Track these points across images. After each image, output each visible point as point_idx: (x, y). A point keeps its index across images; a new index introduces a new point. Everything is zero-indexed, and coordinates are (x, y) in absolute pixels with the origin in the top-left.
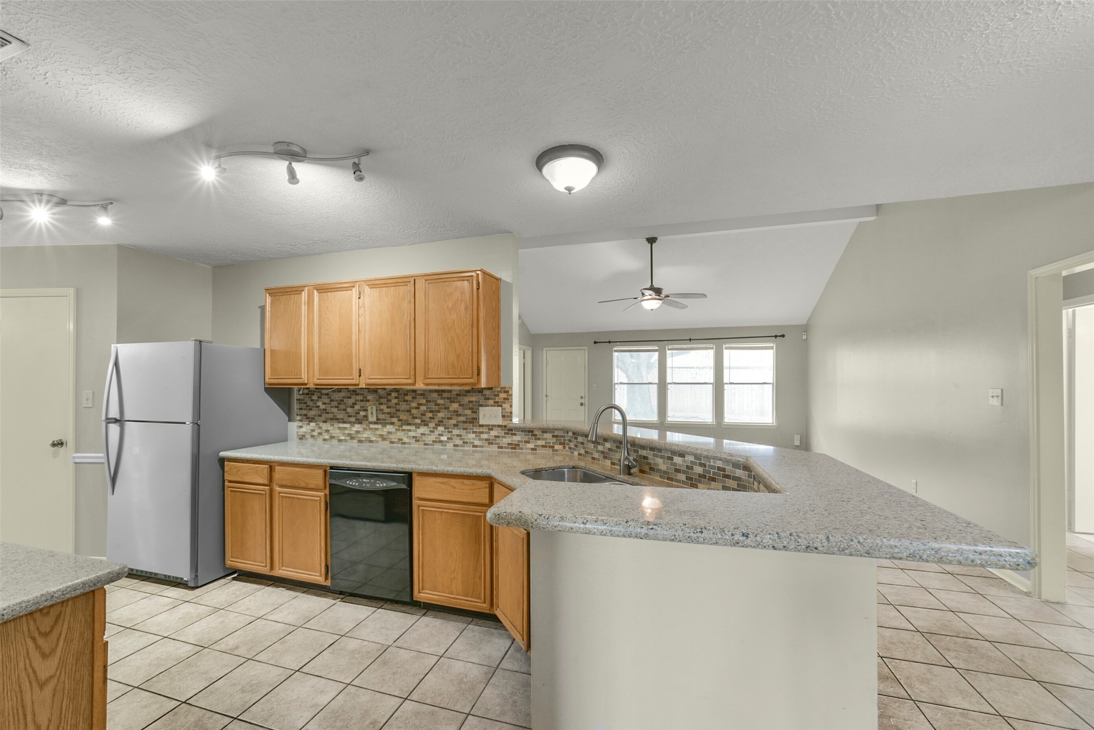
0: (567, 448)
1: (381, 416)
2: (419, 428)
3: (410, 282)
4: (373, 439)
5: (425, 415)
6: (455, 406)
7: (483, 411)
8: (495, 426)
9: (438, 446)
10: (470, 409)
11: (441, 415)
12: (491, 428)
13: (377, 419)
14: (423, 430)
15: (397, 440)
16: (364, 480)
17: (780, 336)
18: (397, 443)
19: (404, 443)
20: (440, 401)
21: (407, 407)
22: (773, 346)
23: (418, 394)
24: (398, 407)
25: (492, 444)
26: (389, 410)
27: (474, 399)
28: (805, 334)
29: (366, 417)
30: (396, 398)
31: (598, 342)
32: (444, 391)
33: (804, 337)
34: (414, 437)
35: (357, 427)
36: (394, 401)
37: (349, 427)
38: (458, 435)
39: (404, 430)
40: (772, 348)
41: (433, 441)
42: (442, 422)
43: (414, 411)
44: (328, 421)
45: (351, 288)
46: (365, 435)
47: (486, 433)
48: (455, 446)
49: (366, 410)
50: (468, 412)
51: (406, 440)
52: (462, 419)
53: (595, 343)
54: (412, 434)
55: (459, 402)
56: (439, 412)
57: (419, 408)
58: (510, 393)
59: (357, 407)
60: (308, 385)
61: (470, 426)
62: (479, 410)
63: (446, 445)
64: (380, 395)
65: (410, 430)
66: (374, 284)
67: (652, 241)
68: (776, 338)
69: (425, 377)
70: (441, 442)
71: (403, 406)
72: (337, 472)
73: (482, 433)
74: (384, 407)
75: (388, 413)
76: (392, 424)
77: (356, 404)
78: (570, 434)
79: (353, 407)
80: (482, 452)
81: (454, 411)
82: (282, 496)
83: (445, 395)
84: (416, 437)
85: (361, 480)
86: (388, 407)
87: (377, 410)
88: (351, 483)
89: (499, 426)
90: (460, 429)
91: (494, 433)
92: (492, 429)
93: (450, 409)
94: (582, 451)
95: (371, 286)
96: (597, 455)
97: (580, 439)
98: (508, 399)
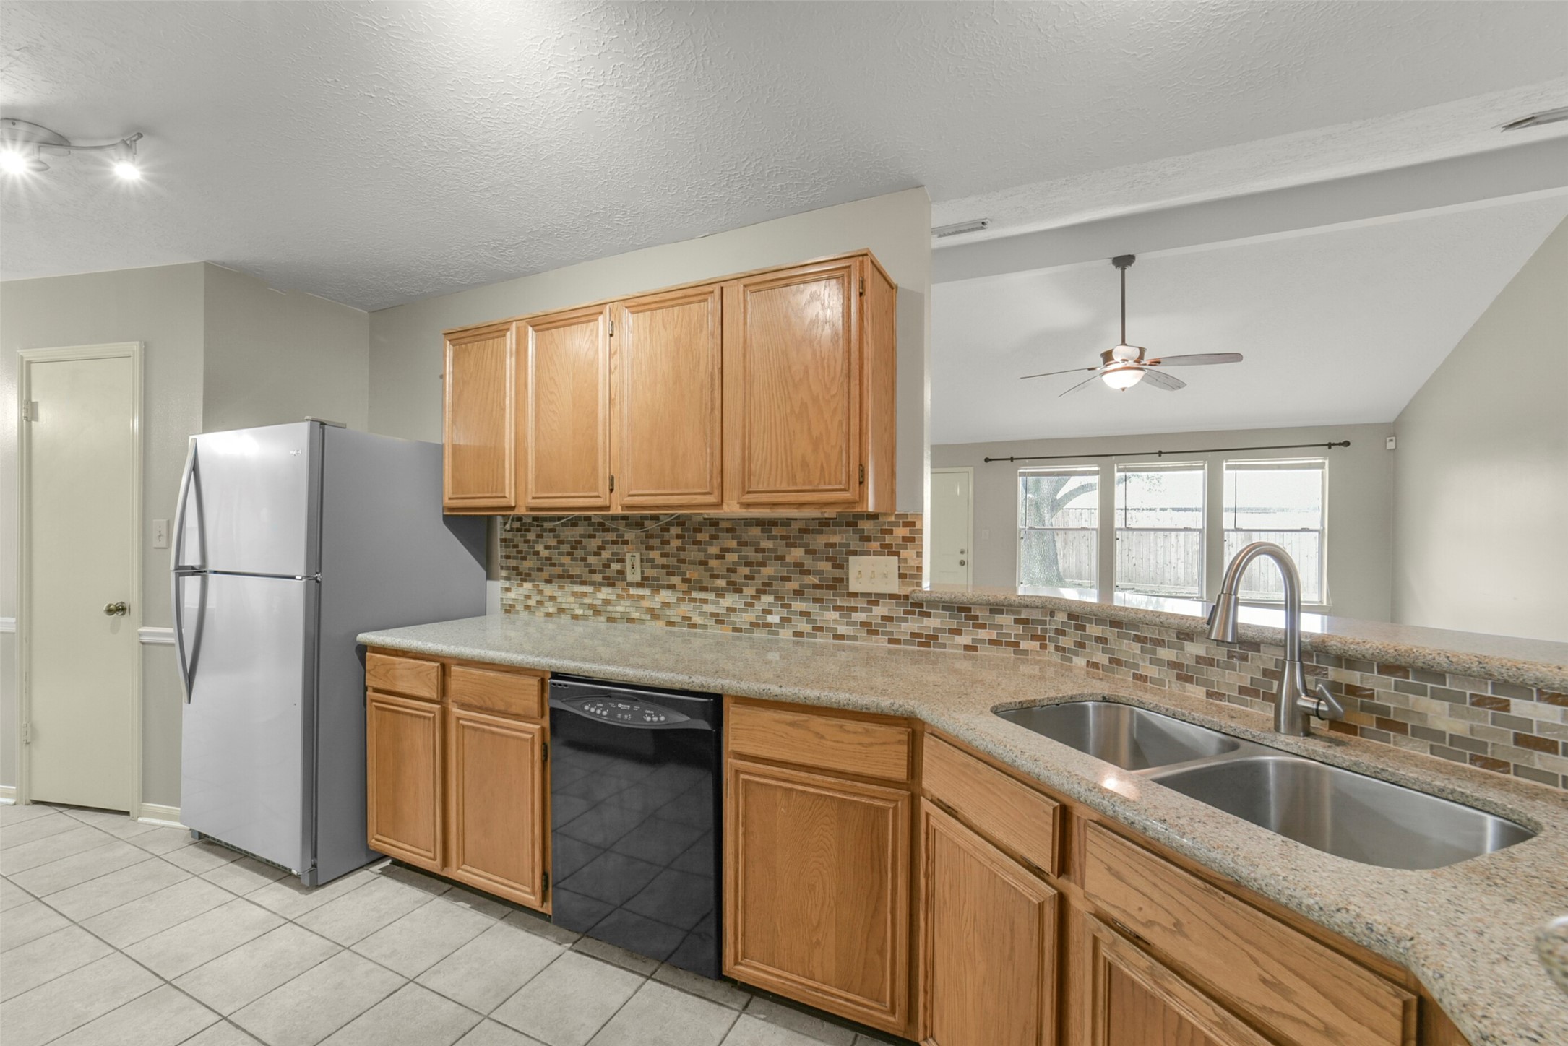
0: (1051, 647)
1: (650, 572)
2: (723, 596)
3: (712, 292)
4: (635, 615)
5: (734, 571)
6: (797, 553)
7: (856, 563)
8: (883, 596)
9: (760, 634)
10: (828, 559)
11: (767, 571)
12: (873, 599)
13: (643, 578)
14: (730, 600)
15: (680, 620)
16: (620, 705)
17: (1340, 444)
18: (681, 625)
19: (694, 626)
20: (767, 544)
21: (701, 555)
22: (1324, 463)
23: (722, 530)
24: (682, 555)
25: (876, 633)
26: (664, 561)
27: (836, 539)
28: (1391, 440)
29: (621, 573)
30: (678, 537)
31: (991, 460)
32: (774, 522)
33: (1391, 445)
34: (712, 614)
35: (606, 593)
36: (676, 543)
37: (591, 591)
38: (802, 614)
39: (694, 600)
40: (1321, 466)
41: (752, 624)
42: (770, 585)
43: (713, 563)
44: (554, 580)
45: (594, 317)
46: (620, 609)
47: (863, 610)
48: (796, 634)
49: (622, 561)
50: (826, 566)
51: (697, 620)
52: (813, 580)
53: (987, 460)
54: (709, 608)
55: (805, 545)
56: (763, 564)
57: (723, 557)
58: (917, 527)
59: (606, 555)
60: (516, 509)
61: (829, 594)
62: (848, 561)
63: (777, 633)
64: (648, 531)
65: (705, 601)
66: (638, 305)
67: (1123, 262)
68: (1330, 448)
69: (744, 487)
70: (768, 625)
71: (693, 553)
72: (566, 686)
73: (855, 609)
74: (654, 555)
75: (664, 567)
76: (672, 587)
77: (603, 548)
79: (599, 554)
80: (853, 649)
81: (796, 565)
82: (463, 726)
83: (776, 531)
84: (717, 615)
85: (613, 705)
86: (663, 555)
87: (642, 560)
88: (593, 710)
89: (892, 596)
90: (806, 600)
91: (880, 611)
92: (876, 603)
93: (787, 560)
94: (1101, 659)
95: (634, 309)
96: (1152, 671)
97: (1093, 630)
98: (912, 539)
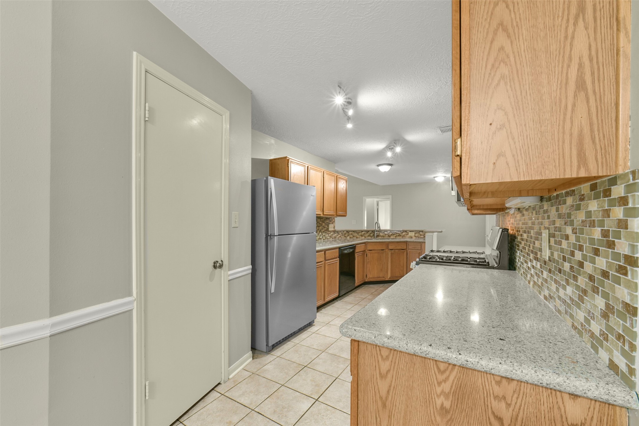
7: (330, 226)
9: (320, 241)
10: (327, 225)
11: (320, 228)
12: (331, 231)
16: (348, 250)
20: (320, 222)
25: (331, 237)
27: (328, 221)
38: (324, 236)
42: (321, 230)
45: (321, 172)
52: (325, 229)
55: (325, 223)
56: (320, 226)
61: (327, 231)
70: (320, 239)
72: (342, 249)
73: (330, 234)
78: (345, 232)
80: (329, 241)
81: (324, 226)
82: (328, 265)
83: (322, 220)
89: (333, 231)
90: (325, 233)
91: (332, 234)
94: (352, 236)
95: (327, 174)
96: (358, 236)
97: (350, 233)
98: (334, 221)
